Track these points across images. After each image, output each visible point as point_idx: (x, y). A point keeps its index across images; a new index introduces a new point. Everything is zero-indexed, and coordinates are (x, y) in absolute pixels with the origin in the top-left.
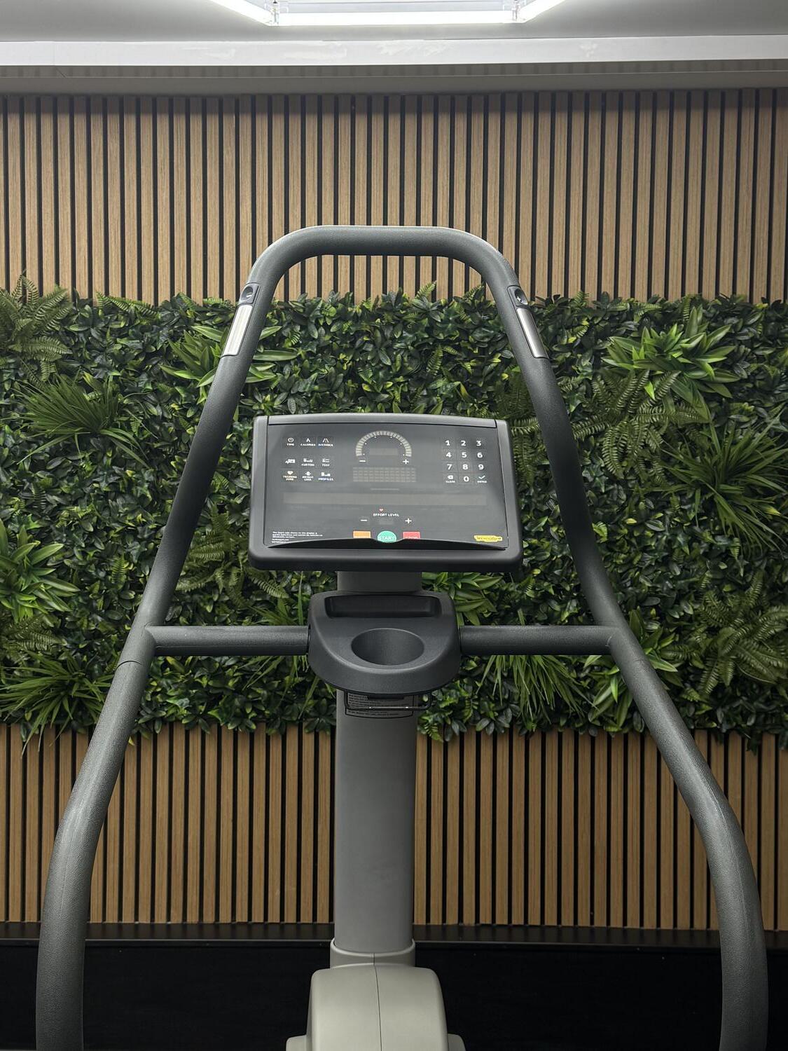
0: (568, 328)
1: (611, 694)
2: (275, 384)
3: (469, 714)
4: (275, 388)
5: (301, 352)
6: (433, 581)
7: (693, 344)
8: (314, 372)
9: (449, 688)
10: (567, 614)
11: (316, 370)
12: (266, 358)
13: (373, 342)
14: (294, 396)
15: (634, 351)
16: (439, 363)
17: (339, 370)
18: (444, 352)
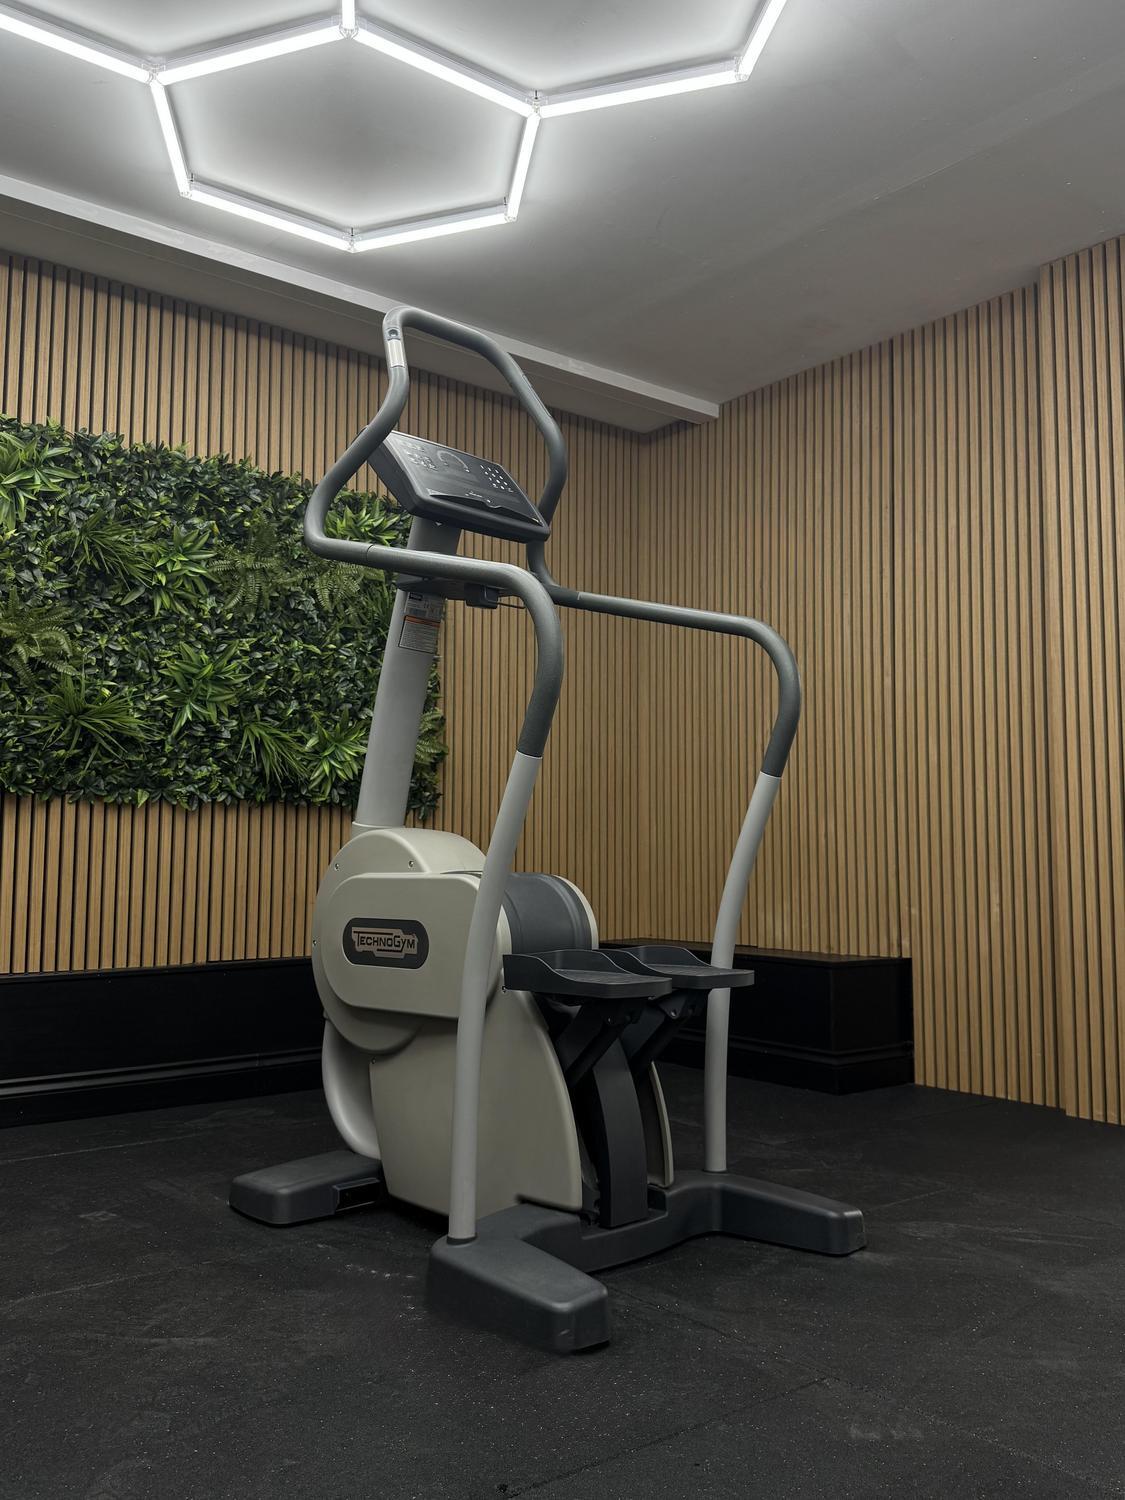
0: (288, 498)
1: (324, 771)
2: (62, 496)
3: (214, 787)
4: (60, 501)
5: (84, 474)
6: (194, 675)
7: (375, 524)
8: (92, 494)
9: (201, 766)
10: (290, 711)
11: (96, 492)
12: (56, 473)
13: (141, 479)
14: (74, 510)
15: (338, 521)
16: (195, 505)
17: (114, 496)
18: (200, 497)
